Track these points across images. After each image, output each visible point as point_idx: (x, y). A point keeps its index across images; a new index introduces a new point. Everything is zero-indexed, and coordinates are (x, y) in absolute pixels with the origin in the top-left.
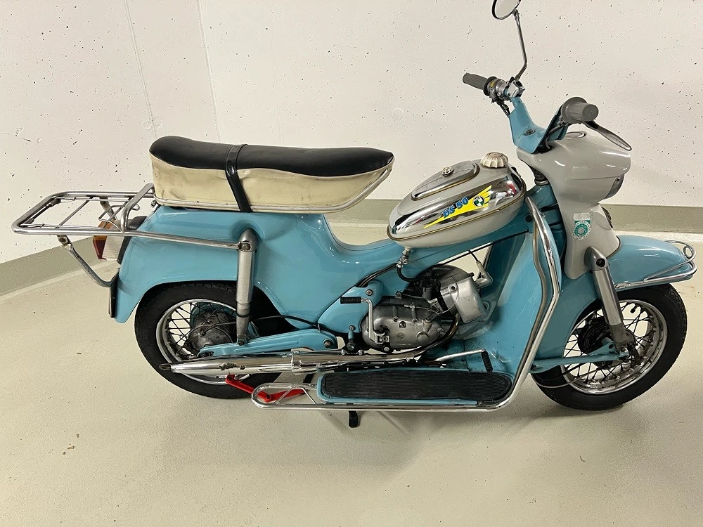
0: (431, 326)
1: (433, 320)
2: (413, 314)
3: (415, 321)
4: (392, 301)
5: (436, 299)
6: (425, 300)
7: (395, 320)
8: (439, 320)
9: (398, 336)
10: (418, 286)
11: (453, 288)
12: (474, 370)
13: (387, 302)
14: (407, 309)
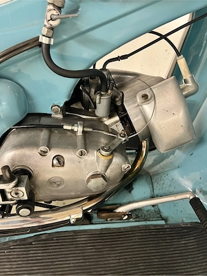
0: (110, 161)
1: (115, 150)
2: (80, 141)
3: (82, 154)
4: (44, 121)
5: (117, 118)
6: (100, 120)
7: (43, 154)
8: (121, 149)
9: (51, 182)
10: (89, 94)
11: (145, 97)
12: (171, 221)
13: (37, 122)
14: (69, 133)
